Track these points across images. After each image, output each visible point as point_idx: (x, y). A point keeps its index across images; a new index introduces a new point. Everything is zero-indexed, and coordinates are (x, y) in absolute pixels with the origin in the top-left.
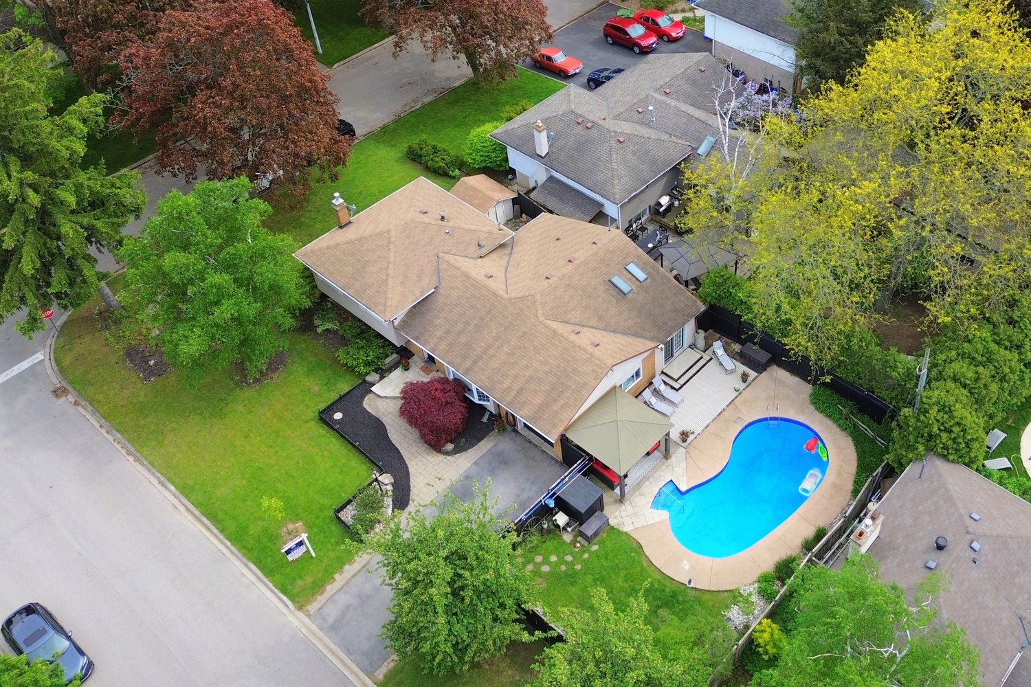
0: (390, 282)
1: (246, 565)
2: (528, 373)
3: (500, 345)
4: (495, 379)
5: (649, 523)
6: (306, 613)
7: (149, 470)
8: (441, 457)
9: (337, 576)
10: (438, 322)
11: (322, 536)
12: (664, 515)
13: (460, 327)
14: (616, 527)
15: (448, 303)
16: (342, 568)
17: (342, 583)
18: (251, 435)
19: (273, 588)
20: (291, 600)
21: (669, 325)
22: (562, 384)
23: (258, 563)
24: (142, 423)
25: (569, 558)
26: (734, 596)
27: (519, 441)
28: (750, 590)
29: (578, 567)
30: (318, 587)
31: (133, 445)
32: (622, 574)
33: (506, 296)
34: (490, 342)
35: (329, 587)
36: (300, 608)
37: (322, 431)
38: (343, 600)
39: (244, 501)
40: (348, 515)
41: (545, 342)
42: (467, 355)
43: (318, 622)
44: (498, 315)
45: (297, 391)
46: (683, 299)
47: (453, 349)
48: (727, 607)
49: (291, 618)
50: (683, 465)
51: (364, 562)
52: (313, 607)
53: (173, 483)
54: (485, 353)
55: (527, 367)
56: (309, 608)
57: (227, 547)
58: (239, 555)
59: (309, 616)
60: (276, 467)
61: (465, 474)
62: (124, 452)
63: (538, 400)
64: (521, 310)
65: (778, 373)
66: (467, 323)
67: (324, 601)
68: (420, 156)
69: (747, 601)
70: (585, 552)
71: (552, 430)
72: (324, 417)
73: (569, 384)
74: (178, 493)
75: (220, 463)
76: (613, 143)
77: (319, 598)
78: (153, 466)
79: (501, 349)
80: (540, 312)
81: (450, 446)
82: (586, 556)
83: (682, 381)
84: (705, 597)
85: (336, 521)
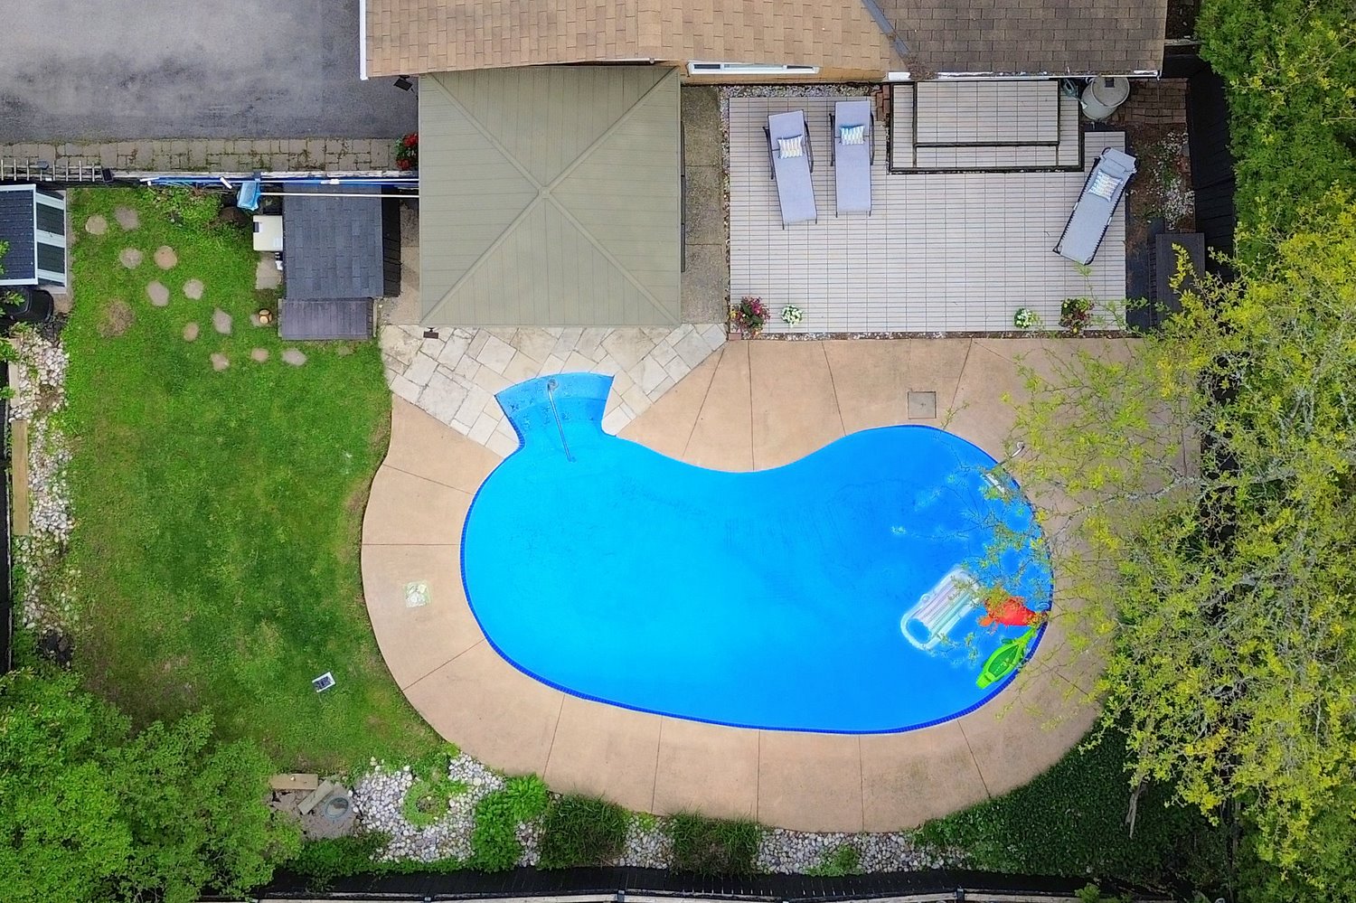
5: (455, 424)
12: (506, 443)
26: (431, 756)
28: (474, 778)
29: (220, 362)
69: (440, 793)
82: (260, 355)
84: (377, 696)
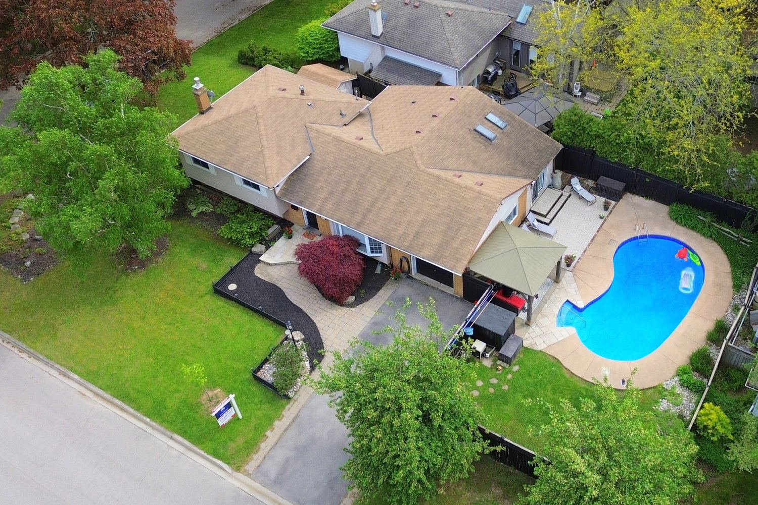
0: (267, 153)
1: (171, 438)
2: (420, 218)
3: (386, 197)
4: (389, 228)
5: (559, 340)
6: (246, 473)
7: (47, 364)
8: (344, 310)
9: (268, 433)
10: (319, 185)
11: (244, 398)
12: (572, 330)
13: (342, 186)
14: (529, 348)
15: (326, 166)
16: (271, 424)
17: (275, 439)
18: (147, 316)
19: (205, 454)
20: (226, 463)
21: (536, 163)
22: (457, 222)
23: (183, 433)
24: (30, 320)
25: (494, 381)
26: (659, 392)
27: (416, 285)
28: (673, 383)
29: (506, 387)
30: (252, 446)
31: (24, 342)
32: (549, 387)
33: (382, 152)
34: (376, 196)
35: (263, 445)
36: (238, 469)
37: (220, 302)
38: (280, 455)
39: (155, 377)
40: (267, 373)
41: (431, 188)
42: (355, 211)
43: (260, 479)
44: (378, 170)
45: (185, 270)
46: (542, 141)
47: (340, 207)
48: (657, 402)
49: (230, 480)
50: (574, 285)
51: (293, 416)
52: (251, 466)
53: (75, 372)
54: (373, 205)
55: (418, 212)
56: (247, 467)
57: (146, 423)
58: (162, 428)
59: (249, 475)
60: (181, 342)
61: (372, 321)
62: (16, 350)
63: (437, 240)
64: (400, 162)
65: (632, 200)
66: (349, 183)
67: (261, 459)
68: (253, 59)
69: (673, 394)
70: (507, 373)
71: (457, 265)
72: (219, 290)
73: (463, 221)
74: (82, 381)
75: (121, 347)
76: (443, 17)
77: (255, 457)
78: (50, 359)
79: (388, 200)
80: (419, 162)
81: (352, 299)
82: (509, 376)
83: (550, 216)
85: (254, 382)
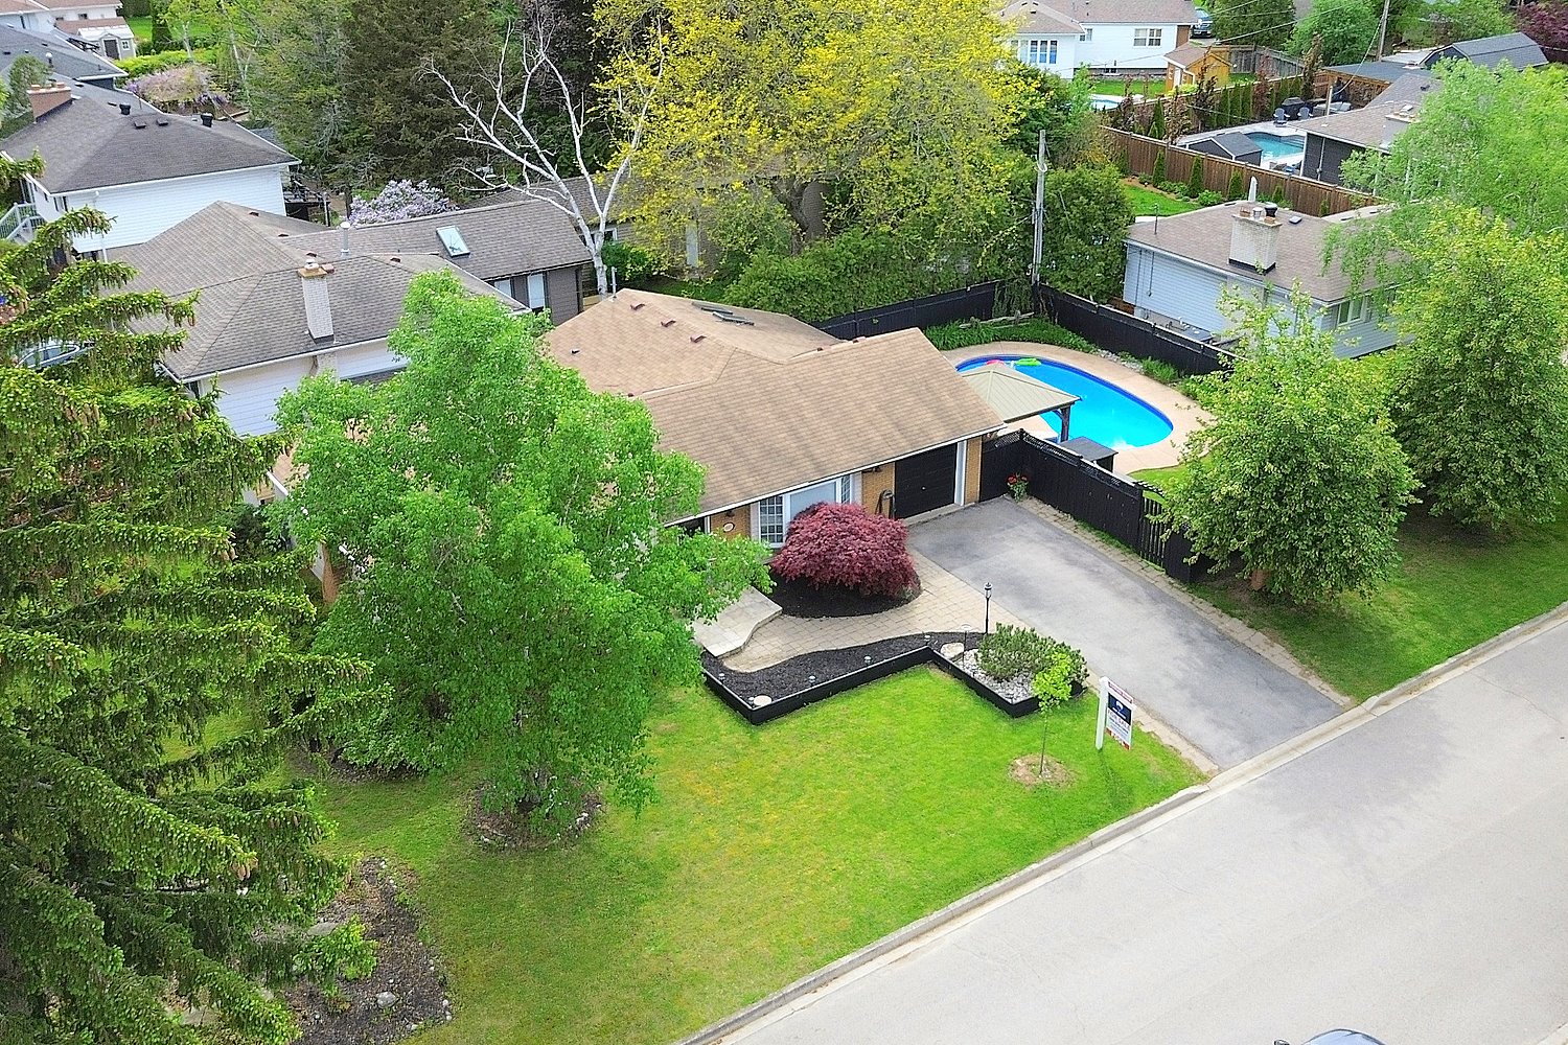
6: (1217, 772)
8: (921, 601)
9: (1144, 729)
17: (1161, 726)
19: (1156, 806)
20: (1186, 789)
33: (708, 379)
36: (1204, 779)
38: (1196, 726)
42: (788, 460)
43: (1237, 759)
44: (738, 400)
47: (766, 470)
49: (1224, 793)
52: (1204, 763)
56: (1204, 769)
58: (1067, 851)
59: (1221, 771)
67: (1193, 750)
76: (398, 264)
77: (1185, 755)
80: (771, 358)
85: (1023, 720)
